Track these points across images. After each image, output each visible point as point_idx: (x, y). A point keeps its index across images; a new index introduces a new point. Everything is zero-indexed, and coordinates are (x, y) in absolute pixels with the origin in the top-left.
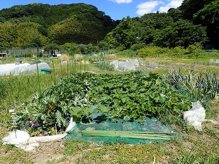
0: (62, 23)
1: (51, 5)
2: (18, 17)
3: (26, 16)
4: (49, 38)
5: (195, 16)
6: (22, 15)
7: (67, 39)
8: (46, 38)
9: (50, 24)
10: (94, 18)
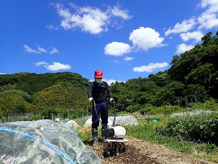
0: (48, 90)
1: (38, 74)
2: (3, 85)
3: (12, 84)
4: (34, 104)
5: (187, 78)
6: (7, 83)
7: (52, 104)
8: (31, 104)
9: (35, 91)
10: (80, 84)
